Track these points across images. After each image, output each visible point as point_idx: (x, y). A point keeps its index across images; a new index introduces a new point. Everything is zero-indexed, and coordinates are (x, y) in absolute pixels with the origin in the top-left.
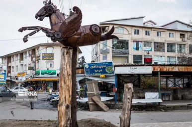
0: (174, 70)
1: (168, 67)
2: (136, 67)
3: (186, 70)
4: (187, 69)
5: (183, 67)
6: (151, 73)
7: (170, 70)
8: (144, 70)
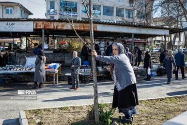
0: (65, 28)
1: (56, 24)
2: (13, 22)
3: (82, 29)
4: (84, 27)
5: (78, 24)
6: (32, 31)
7: (59, 28)
8: (24, 26)
